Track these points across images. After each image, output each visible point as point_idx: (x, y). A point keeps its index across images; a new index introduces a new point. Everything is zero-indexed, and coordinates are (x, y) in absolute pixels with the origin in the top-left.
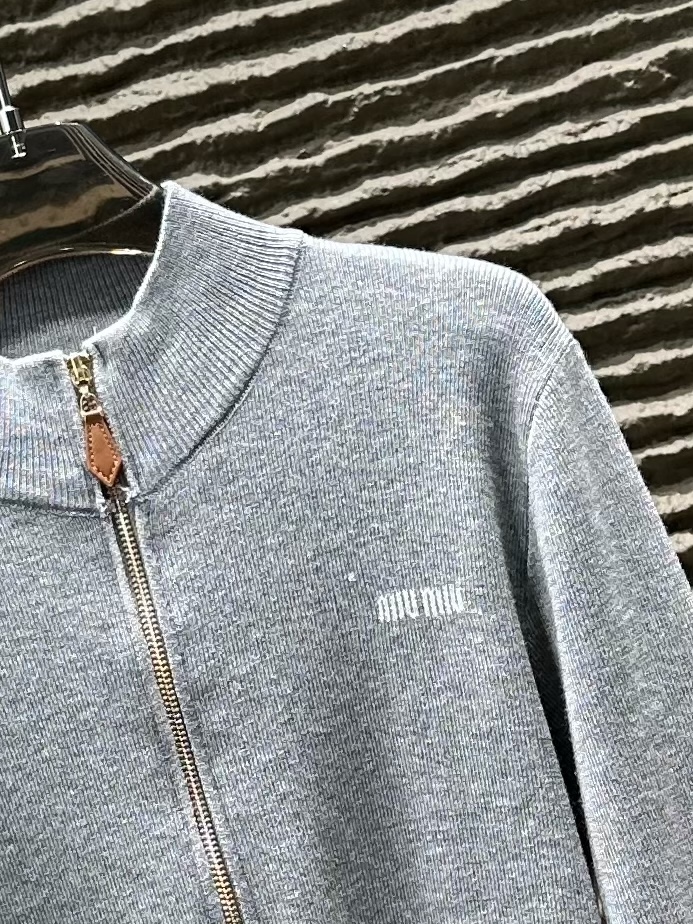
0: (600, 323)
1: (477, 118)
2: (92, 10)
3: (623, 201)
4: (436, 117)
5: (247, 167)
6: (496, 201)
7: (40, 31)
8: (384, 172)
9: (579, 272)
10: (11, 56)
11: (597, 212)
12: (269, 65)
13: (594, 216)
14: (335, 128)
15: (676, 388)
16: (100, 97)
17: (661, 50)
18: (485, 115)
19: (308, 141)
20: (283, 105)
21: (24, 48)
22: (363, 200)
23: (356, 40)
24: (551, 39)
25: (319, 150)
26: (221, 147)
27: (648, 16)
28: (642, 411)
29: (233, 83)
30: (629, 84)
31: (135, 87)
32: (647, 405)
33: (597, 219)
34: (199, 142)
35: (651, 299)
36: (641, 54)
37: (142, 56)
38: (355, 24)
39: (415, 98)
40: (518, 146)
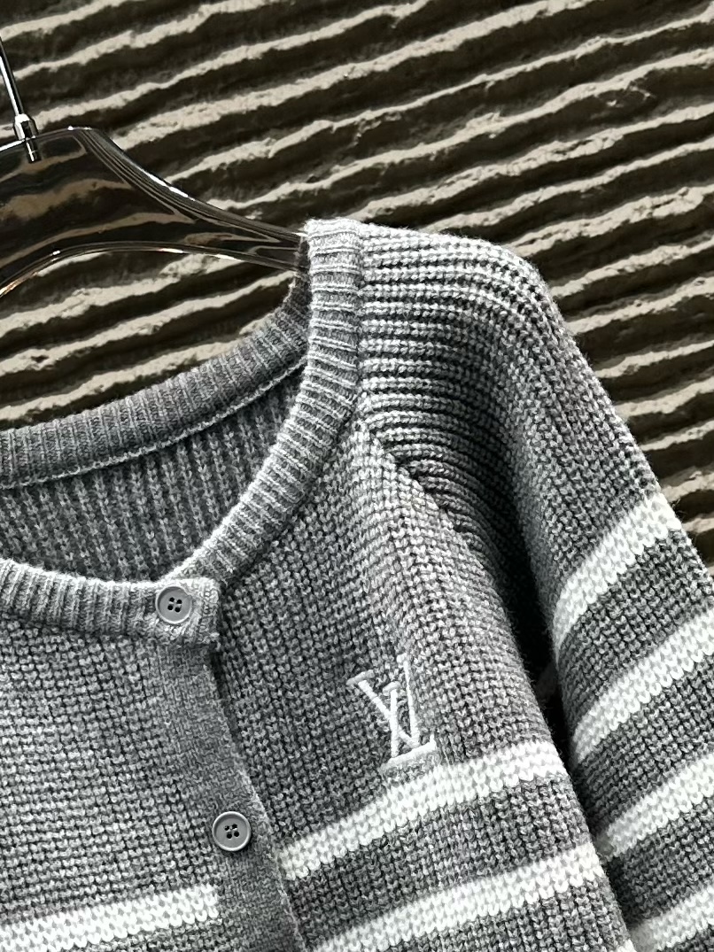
0: (593, 328)
1: (472, 140)
2: (109, 48)
3: (610, 214)
4: (435, 140)
5: (260, 192)
6: (491, 217)
7: (62, 69)
8: (388, 193)
9: (571, 282)
10: (36, 94)
11: (587, 225)
12: (276, 95)
13: (583, 229)
14: (341, 153)
15: (665, 388)
16: (121, 130)
17: (641, 71)
18: (479, 137)
19: (316, 166)
20: (292, 133)
21: (48, 86)
23: (358, 69)
24: (538, 63)
25: (327, 174)
26: (235, 173)
27: (628, 39)
28: (633, 410)
29: (244, 113)
30: (613, 104)
31: (153, 120)
32: (639, 405)
33: (586, 231)
34: (214, 169)
35: (639, 305)
36: (623, 75)
37: (158, 90)
38: (356, 55)
39: (414, 123)
40: (511, 165)
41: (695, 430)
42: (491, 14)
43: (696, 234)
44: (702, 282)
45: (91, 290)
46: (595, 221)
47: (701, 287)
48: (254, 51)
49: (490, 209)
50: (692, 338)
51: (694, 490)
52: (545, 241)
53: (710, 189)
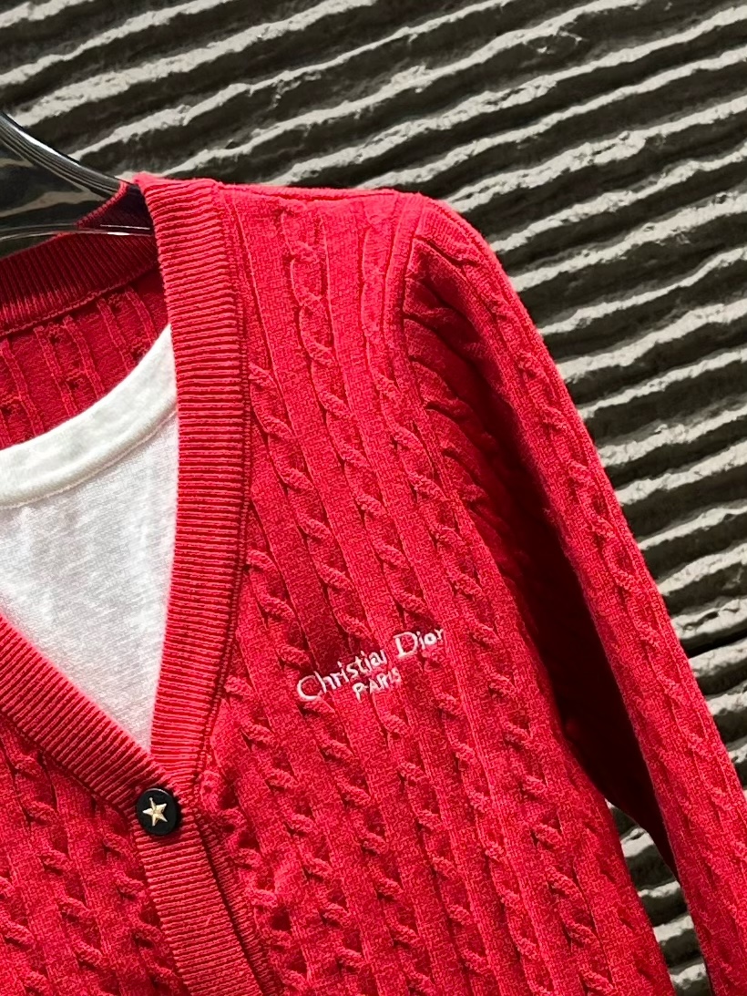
41: (656, 381)
43: (639, 180)
44: (651, 228)
46: (534, 171)
47: (651, 232)
48: (160, 17)
49: (422, 165)
50: (645, 286)
51: (660, 445)
52: (482, 195)
53: (652, 132)
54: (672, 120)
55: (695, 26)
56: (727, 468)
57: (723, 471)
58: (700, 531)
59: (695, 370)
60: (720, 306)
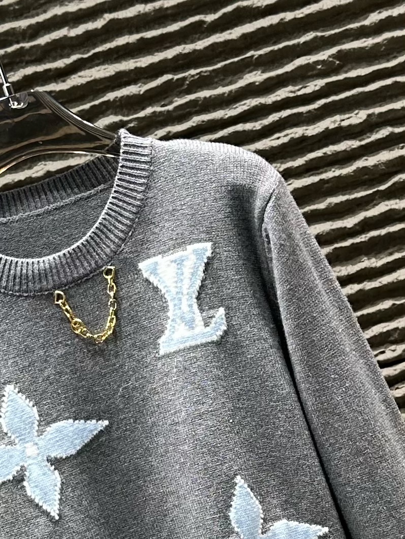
0: (310, 183)
1: (246, 85)
2: (56, 36)
3: (318, 124)
4: (227, 85)
5: (136, 112)
6: (257, 125)
7: (32, 47)
8: (203, 112)
9: (299, 159)
10: (18, 60)
11: (307, 130)
12: (144, 61)
13: (305, 132)
14: (178, 91)
15: (348, 214)
16: (62, 79)
17: (334, 50)
18: (250, 84)
19: (165, 98)
20: (152, 81)
21: (24, 56)
22: (193, 127)
23: (187, 48)
24: (281, 46)
25: (171, 103)
26: (123, 102)
27: (327, 34)
28: (331, 226)
29: (127, 71)
30: (319, 67)
31: (80, 74)
32: (334, 223)
33: (306, 133)
34: (112, 100)
35: (334, 171)
36: (325, 52)
37: (82, 59)
38: (186, 41)
39: (216, 76)
40: (267, 99)
41: (363, 236)
42: (256, 19)
43: (362, 135)
44: (367, 160)
45: (47, 163)
46: (311, 128)
47: (366, 162)
48: (132, 38)
49: (256, 121)
50: (362, 189)
51: (363, 268)
52: (285, 138)
53: (370, 111)
54: (380, 106)
55: (395, 59)
56: (395, 281)
57: (393, 282)
58: (380, 311)
59: (383, 232)
60: (397, 201)
